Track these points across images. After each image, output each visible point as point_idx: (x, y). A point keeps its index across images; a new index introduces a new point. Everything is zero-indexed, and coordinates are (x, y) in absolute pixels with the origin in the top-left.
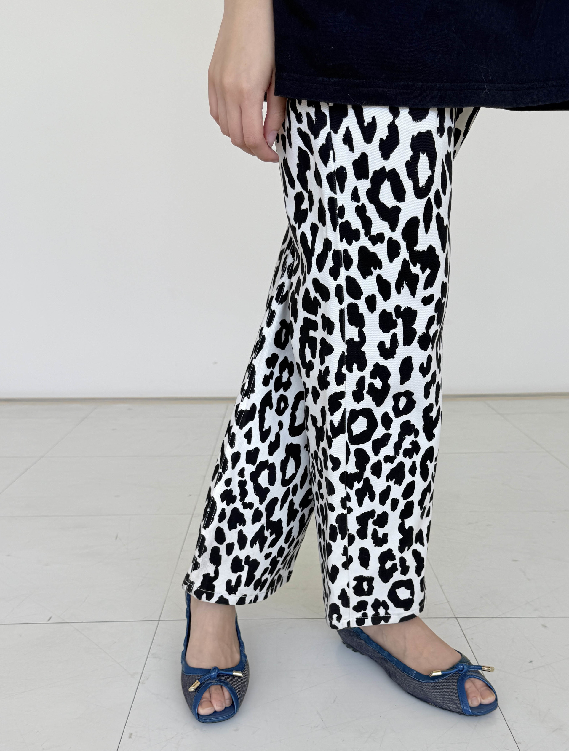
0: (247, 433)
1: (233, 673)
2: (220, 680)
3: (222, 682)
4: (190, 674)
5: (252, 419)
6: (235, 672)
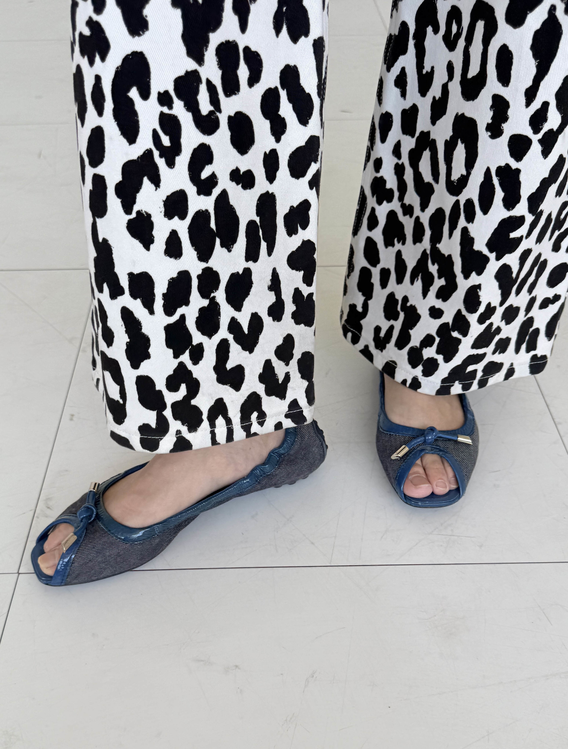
0: (398, 77)
1: (458, 437)
2: (438, 447)
3: (440, 450)
4: (392, 434)
5: (404, 51)
6: (461, 437)
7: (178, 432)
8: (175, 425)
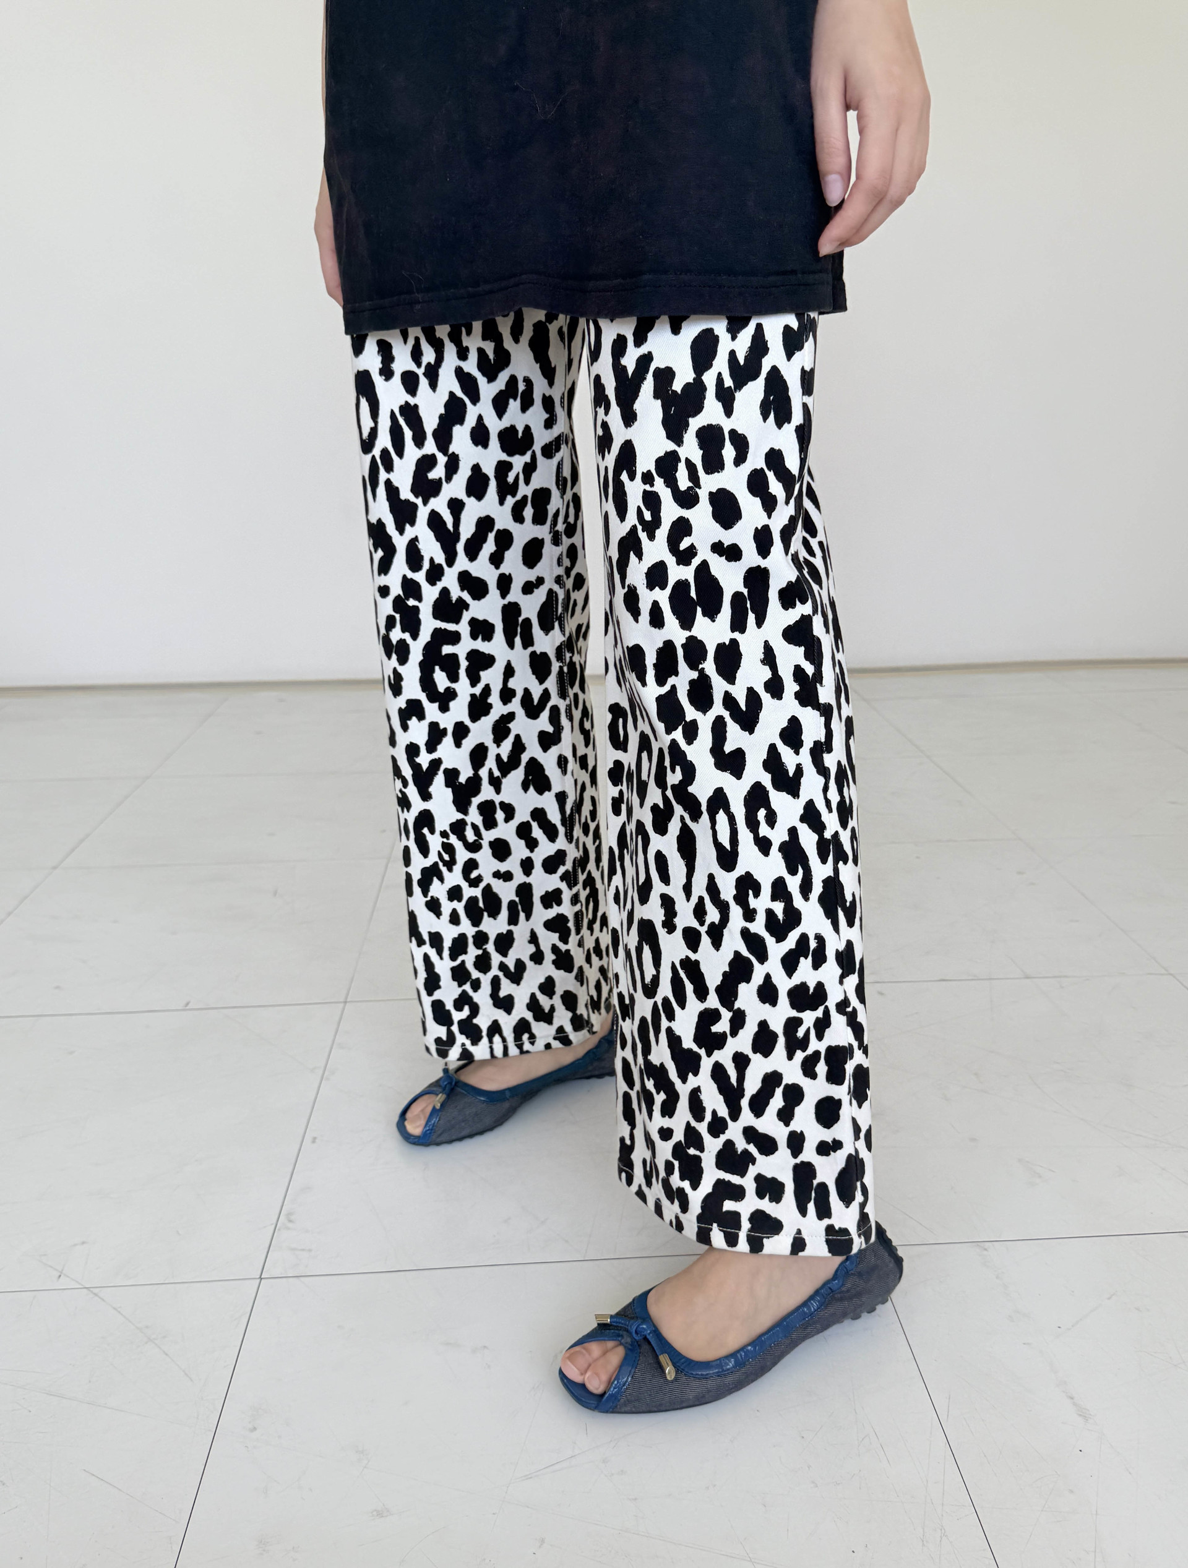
7: (463, 1045)
8: (461, 1039)
